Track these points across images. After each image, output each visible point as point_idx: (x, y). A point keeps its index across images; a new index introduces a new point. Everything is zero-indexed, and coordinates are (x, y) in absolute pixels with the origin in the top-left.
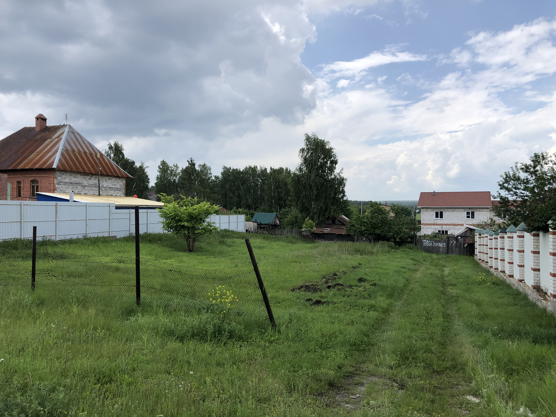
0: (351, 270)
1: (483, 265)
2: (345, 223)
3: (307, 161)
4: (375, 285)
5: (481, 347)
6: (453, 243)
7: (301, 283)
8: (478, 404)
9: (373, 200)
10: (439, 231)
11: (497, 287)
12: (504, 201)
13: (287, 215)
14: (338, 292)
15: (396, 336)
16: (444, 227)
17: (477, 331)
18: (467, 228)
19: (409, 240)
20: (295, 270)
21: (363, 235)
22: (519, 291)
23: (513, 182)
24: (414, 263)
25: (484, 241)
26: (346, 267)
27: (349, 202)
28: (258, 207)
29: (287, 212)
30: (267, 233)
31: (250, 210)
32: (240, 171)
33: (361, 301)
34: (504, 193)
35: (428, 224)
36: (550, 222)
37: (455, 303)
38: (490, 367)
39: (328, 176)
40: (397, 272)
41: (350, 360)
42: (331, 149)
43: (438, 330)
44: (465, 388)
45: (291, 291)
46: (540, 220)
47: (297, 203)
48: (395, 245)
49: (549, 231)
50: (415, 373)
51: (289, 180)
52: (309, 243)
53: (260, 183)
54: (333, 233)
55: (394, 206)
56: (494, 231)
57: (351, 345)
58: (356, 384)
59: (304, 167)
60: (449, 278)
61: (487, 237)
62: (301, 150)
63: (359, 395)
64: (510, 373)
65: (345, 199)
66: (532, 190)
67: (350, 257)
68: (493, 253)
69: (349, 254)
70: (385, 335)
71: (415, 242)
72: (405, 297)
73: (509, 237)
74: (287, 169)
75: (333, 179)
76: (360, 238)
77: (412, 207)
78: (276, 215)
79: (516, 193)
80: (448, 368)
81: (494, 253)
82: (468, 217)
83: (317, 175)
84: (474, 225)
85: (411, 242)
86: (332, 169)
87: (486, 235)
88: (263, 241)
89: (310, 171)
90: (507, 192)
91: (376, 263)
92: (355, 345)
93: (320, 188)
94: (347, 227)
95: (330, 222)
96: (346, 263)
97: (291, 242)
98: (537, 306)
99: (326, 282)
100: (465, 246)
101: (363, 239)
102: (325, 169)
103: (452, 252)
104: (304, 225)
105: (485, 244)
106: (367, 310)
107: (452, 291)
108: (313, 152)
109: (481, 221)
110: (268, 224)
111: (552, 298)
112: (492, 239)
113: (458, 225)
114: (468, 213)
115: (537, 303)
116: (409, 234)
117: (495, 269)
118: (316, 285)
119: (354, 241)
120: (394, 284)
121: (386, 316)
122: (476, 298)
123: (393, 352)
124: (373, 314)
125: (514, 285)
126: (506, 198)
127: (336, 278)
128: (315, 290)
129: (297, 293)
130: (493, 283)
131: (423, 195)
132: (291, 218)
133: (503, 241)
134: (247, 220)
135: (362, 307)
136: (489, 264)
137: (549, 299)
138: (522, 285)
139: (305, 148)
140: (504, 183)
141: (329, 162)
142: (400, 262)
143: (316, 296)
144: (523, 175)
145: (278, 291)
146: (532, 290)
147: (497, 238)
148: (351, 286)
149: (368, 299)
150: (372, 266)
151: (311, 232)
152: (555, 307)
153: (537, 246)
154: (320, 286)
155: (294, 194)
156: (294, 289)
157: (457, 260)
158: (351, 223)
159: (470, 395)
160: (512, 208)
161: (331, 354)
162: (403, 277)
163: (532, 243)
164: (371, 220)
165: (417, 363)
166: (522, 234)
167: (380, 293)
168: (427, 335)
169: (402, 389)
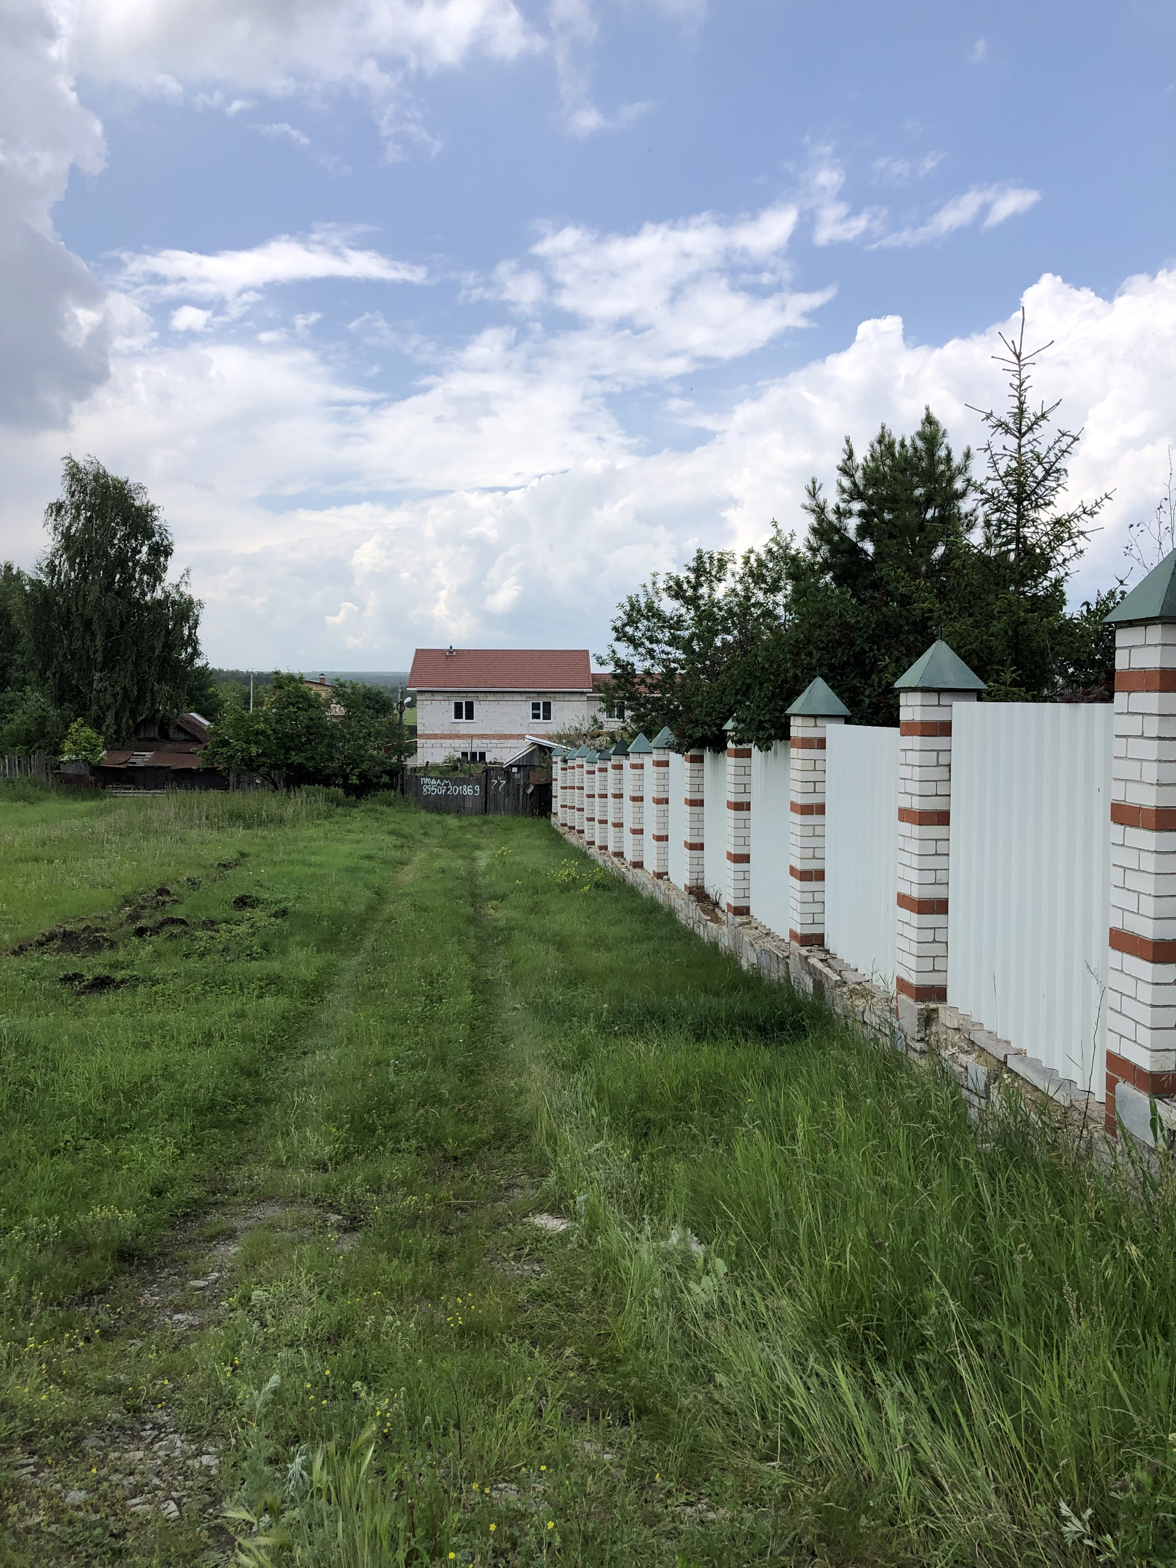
0: (214, 873)
1: (572, 838)
2: (199, 735)
3: (74, 543)
4: (284, 913)
5: (571, 1068)
6: (499, 784)
7: (48, 926)
8: (564, 1238)
9: (284, 671)
10: (464, 754)
11: (606, 894)
12: (625, 672)
13: (12, 712)
14: (169, 945)
15: (339, 1063)
16: (476, 742)
17: (561, 1021)
18: (533, 744)
19: (386, 779)
20: (33, 886)
21: (255, 770)
22: (657, 903)
23: (645, 622)
24: (398, 843)
25: (576, 777)
26: (199, 865)
27: (211, 674)
29: (10, 703)
33: (239, 968)
34: (624, 651)
35: (435, 736)
36: (729, 725)
37: (502, 947)
38: (593, 1122)
39: (142, 590)
40: (351, 871)
41: (194, 1162)
42: (149, 509)
43: (460, 1032)
44: (531, 1192)
45: (15, 953)
46: (708, 719)
47: (42, 673)
48: (347, 796)
49: (726, 748)
50: (392, 1174)
51: (15, 602)
52: (84, 799)
54: (162, 767)
55: (342, 685)
56: (598, 751)
57: (199, 1112)
58: (212, 1238)
59: (65, 562)
60: (487, 880)
61: (582, 766)
62: (51, 506)
63: (217, 1275)
64: (643, 1132)
65: (199, 663)
66: (687, 647)
67: (215, 835)
68: (595, 808)
69: (212, 826)
70: (308, 1064)
71: (402, 785)
72: (369, 942)
73: (634, 766)
74: (9, 568)
75: (159, 603)
76: (244, 778)
77: (395, 690)
79: (651, 653)
80: (485, 1143)
81: (597, 808)
82: (536, 716)
83: (109, 589)
84: (550, 738)
85: (390, 787)
86: (155, 572)
87: (578, 761)
89: (83, 576)
90: (631, 647)
91: (289, 848)
92: (211, 1108)
93: (117, 629)
94: (206, 748)
95: (154, 733)
96: (199, 856)
97: (25, 798)
98: (698, 937)
99: (134, 917)
100: (529, 791)
101: (254, 782)
102: (134, 570)
103: (497, 810)
104: (67, 745)
105: (576, 785)
106: (257, 992)
107: (497, 914)
108: (91, 516)
109: (567, 726)
111: (730, 915)
112: (593, 772)
113: (513, 737)
114: (536, 706)
115: (697, 931)
116: (384, 763)
117: (601, 848)
118: (97, 930)
119: (226, 788)
120: (340, 905)
121: (313, 1005)
122: (556, 928)
123: (330, 1117)
124: (274, 1004)
125: (645, 886)
126: (628, 663)
127: (164, 903)
128: (96, 946)
129: (32, 961)
130: (597, 885)
131: (423, 656)
132: (22, 723)
133: (619, 777)
135: (241, 984)
136: (587, 837)
137: (724, 918)
138: (663, 887)
139: (67, 502)
140: (624, 625)
141: (145, 549)
142: (358, 842)
143: (93, 965)
144: (669, 606)
146: (686, 898)
147: (605, 770)
148: (210, 924)
149: (261, 958)
150: (276, 858)
151: (90, 764)
152: (737, 938)
153: (699, 787)
154: (111, 931)
155: (32, 645)
156: (21, 948)
157: (508, 829)
158: (219, 735)
159: (541, 1212)
160: (642, 689)
161: (132, 1150)
162: (367, 886)
163: (687, 780)
164: (279, 727)
165: (398, 1141)
166: (663, 758)
167: (298, 938)
168: (429, 1049)
169: (354, 1229)
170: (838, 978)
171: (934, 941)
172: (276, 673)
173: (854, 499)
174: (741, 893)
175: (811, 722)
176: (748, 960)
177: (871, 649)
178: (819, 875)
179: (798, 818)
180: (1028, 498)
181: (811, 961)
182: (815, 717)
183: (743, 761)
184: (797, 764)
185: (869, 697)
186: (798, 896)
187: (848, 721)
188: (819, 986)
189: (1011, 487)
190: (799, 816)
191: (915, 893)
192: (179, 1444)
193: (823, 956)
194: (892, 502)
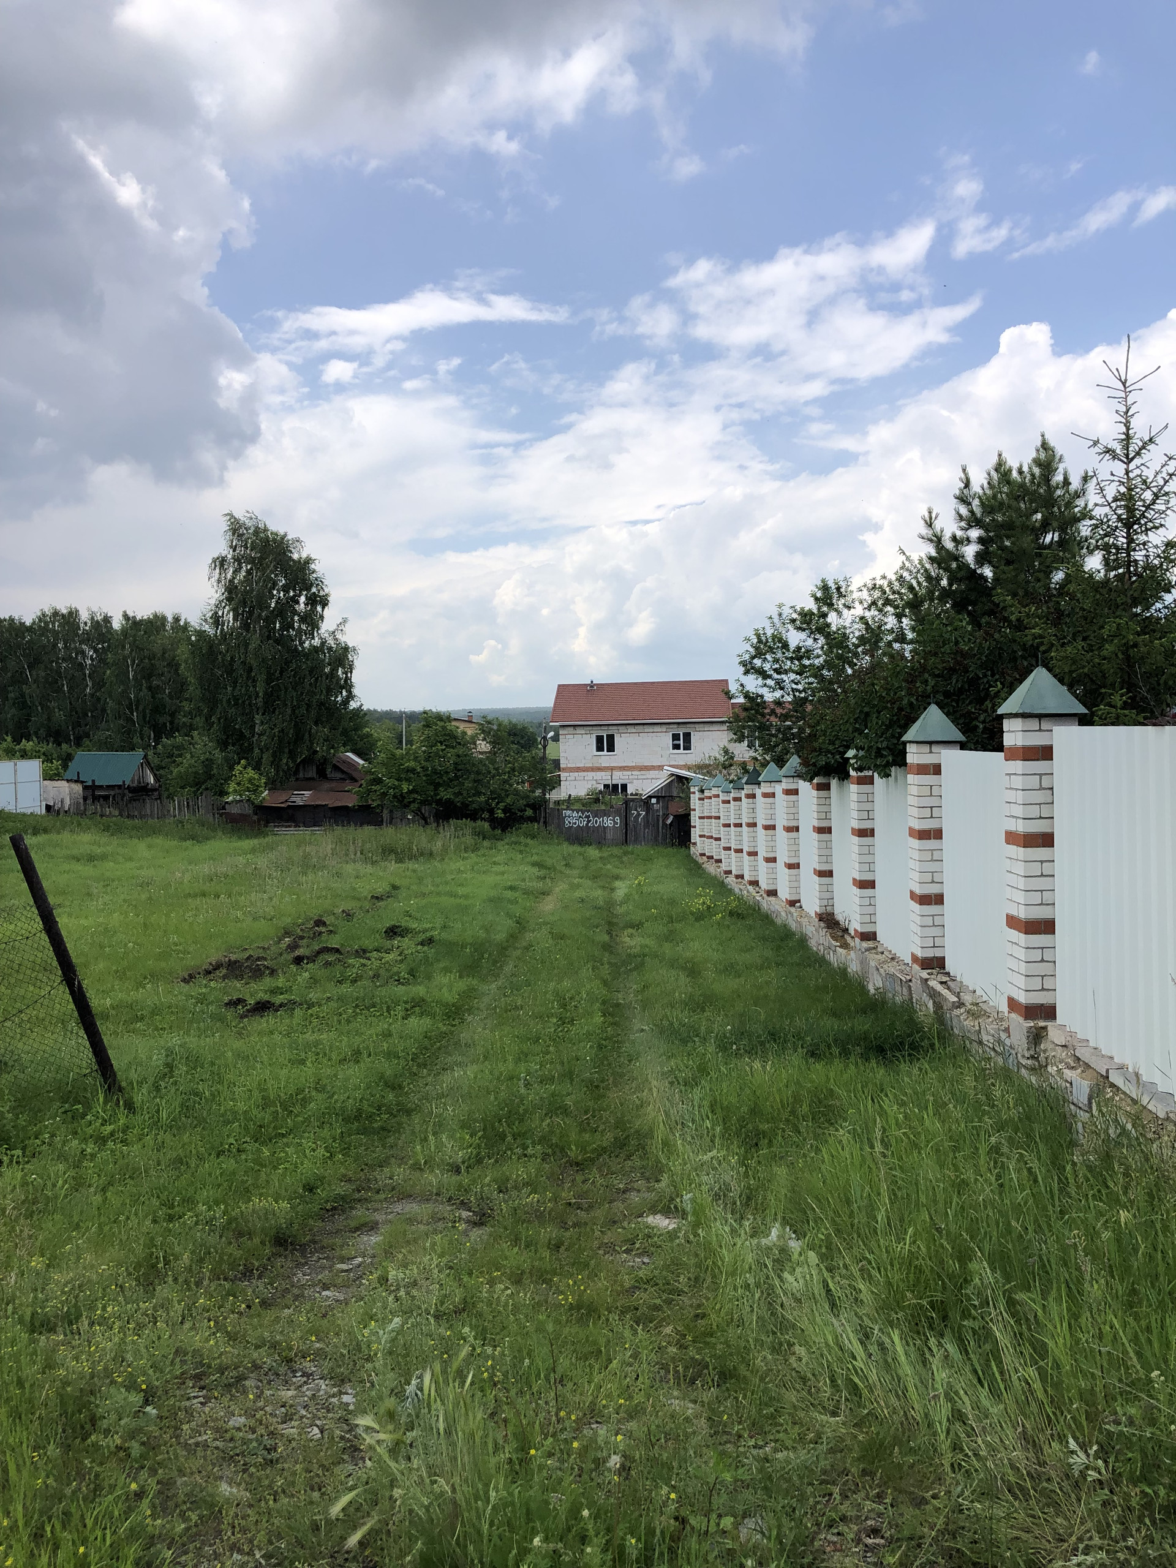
0: (367, 905)
1: (711, 868)
2: (355, 775)
3: (236, 594)
4: (430, 941)
5: (689, 1084)
6: (639, 815)
7: (215, 956)
8: (672, 1235)
10: (606, 786)
11: (740, 923)
12: (754, 703)
13: (180, 756)
14: (324, 972)
15: (475, 1078)
16: (617, 774)
17: (684, 1042)
18: (672, 775)
19: (529, 812)
20: (201, 919)
21: (406, 806)
22: (790, 930)
23: (772, 654)
24: (541, 874)
25: (712, 807)
26: (354, 898)
27: (365, 714)
28: (87, 736)
29: (178, 748)
30: (117, 813)
31: (59, 744)
32: (22, 624)
33: (387, 992)
34: (753, 684)
35: (578, 769)
36: (851, 753)
37: (635, 973)
38: (708, 1133)
39: (300, 639)
40: (495, 902)
41: (341, 1163)
42: (308, 561)
43: (587, 1051)
44: (646, 1195)
45: (184, 980)
46: (831, 747)
47: (208, 718)
48: (493, 829)
49: (849, 775)
50: (518, 1176)
51: (183, 652)
53: (89, 662)
54: (317, 806)
55: (489, 722)
56: (731, 782)
57: (347, 1120)
58: (357, 1229)
59: (228, 612)
60: (625, 908)
61: (718, 796)
62: (214, 561)
63: (360, 1259)
64: (752, 1142)
65: (353, 705)
67: (369, 869)
68: (731, 837)
69: (366, 860)
70: (447, 1079)
71: (545, 818)
72: (509, 968)
73: (766, 795)
74: (177, 619)
75: (316, 650)
76: (398, 814)
77: (540, 724)
78: (145, 757)
79: (780, 685)
80: (604, 1150)
81: (733, 838)
82: (676, 747)
83: (269, 637)
84: (689, 768)
85: (533, 820)
86: (312, 621)
87: (715, 791)
88: (104, 838)
89: (246, 626)
90: (760, 680)
91: (438, 880)
92: (358, 1117)
93: (277, 674)
94: (360, 786)
95: (312, 773)
96: (354, 889)
97: (193, 837)
98: (829, 963)
99: (293, 947)
100: (669, 822)
101: (405, 817)
102: (293, 619)
103: (636, 841)
104: (232, 786)
105: (713, 814)
106: (402, 1014)
107: (631, 941)
108: (252, 569)
109: (706, 756)
110: (119, 787)
111: (857, 940)
112: (729, 802)
113: (653, 768)
114: (676, 737)
115: (827, 957)
116: (528, 797)
117: (737, 877)
118: (258, 959)
119: (380, 824)
120: (482, 934)
121: (454, 1026)
122: (688, 954)
123: (464, 1125)
124: (417, 1024)
125: (778, 914)
126: (758, 695)
127: (320, 933)
128: (257, 973)
129: (200, 988)
130: (731, 914)
131: (564, 692)
132: (190, 766)
133: (752, 806)
134: (48, 776)
135: (388, 1007)
136: (724, 866)
137: (852, 944)
138: (795, 915)
139: (229, 556)
140: (753, 658)
141: (302, 599)
142: (503, 873)
143: (256, 991)
144: (795, 638)
145: (140, 985)
146: (817, 925)
147: (738, 799)
148: (362, 953)
149: (407, 983)
150: (426, 890)
151: (253, 804)
152: (864, 962)
153: (827, 815)
154: (272, 960)
155: (198, 692)
156: (191, 976)
157: (650, 859)
158: (373, 773)
159: (655, 1213)
160: (774, 720)
161: (287, 1153)
162: (509, 915)
163: (815, 808)
164: (428, 764)
165: (525, 1148)
166: (792, 787)
167: (441, 965)
168: (559, 1067)
169: (482, 1224)
170: (956, 999)
171: (1042, 961)
172: (425, 712)
173: (971, 527)
174: (867, 919)
175: (926, 748)
176: (874, 983)
177: (985, 676)
178: (939, 899)
179: (915, 843)
180: (1137, 522)
181: (931, 983)
182: (931, 743)
183: (866, 788)
184: (914, 790)
185: (983, 722)
186: (918, 919)
187: (963, 746)
188: (938, 1006)
189: (1120, 512)
190: (917, 841)
191: (1022, 914)
192: (323, 1387)
193: (944, 979)
194: (1008, 528)
